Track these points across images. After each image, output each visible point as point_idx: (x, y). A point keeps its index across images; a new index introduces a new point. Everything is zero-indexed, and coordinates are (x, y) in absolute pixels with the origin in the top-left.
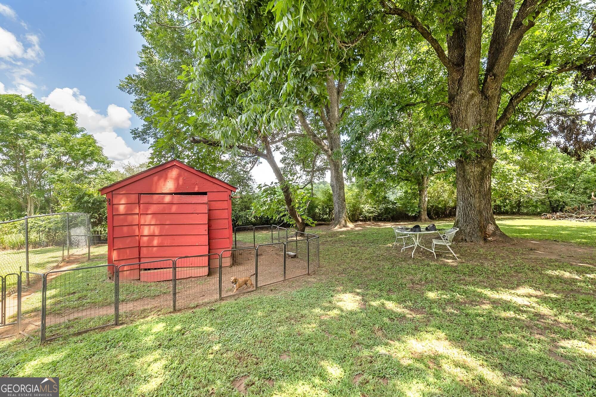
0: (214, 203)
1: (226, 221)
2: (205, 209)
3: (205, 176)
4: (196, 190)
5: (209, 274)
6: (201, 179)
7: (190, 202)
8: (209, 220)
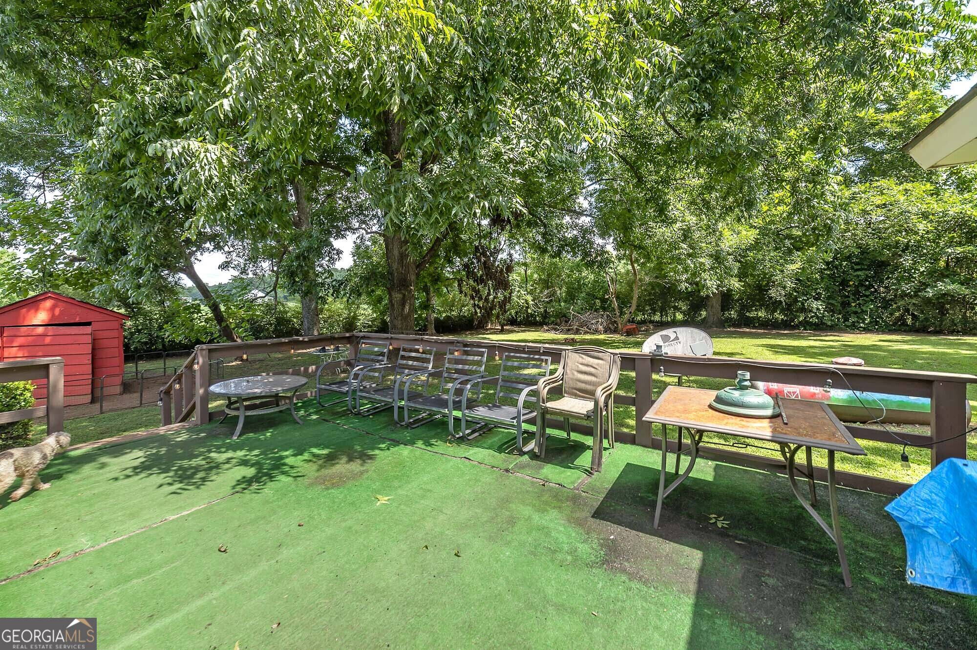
0: (100, 332)
1: (117, 349)
2: (89, 339)
3: (89, 306)
4: (77, 320)
5: (93, 401)
6: (83, 309)
7: (69, 333)
8: (93, 349)
